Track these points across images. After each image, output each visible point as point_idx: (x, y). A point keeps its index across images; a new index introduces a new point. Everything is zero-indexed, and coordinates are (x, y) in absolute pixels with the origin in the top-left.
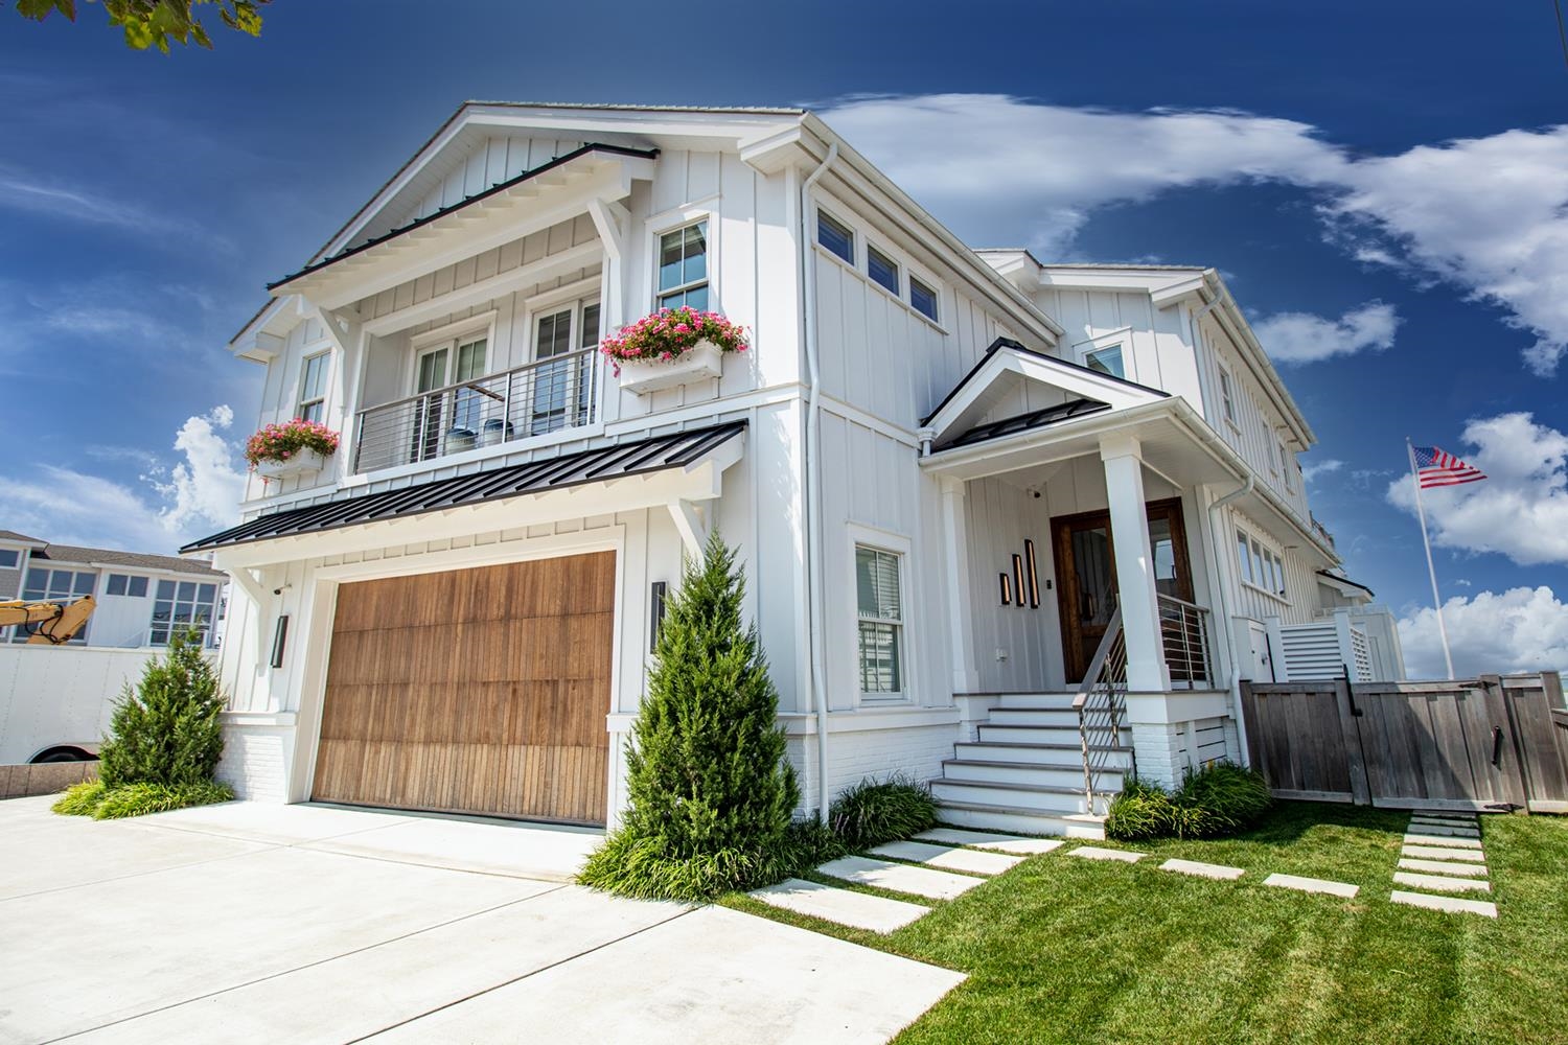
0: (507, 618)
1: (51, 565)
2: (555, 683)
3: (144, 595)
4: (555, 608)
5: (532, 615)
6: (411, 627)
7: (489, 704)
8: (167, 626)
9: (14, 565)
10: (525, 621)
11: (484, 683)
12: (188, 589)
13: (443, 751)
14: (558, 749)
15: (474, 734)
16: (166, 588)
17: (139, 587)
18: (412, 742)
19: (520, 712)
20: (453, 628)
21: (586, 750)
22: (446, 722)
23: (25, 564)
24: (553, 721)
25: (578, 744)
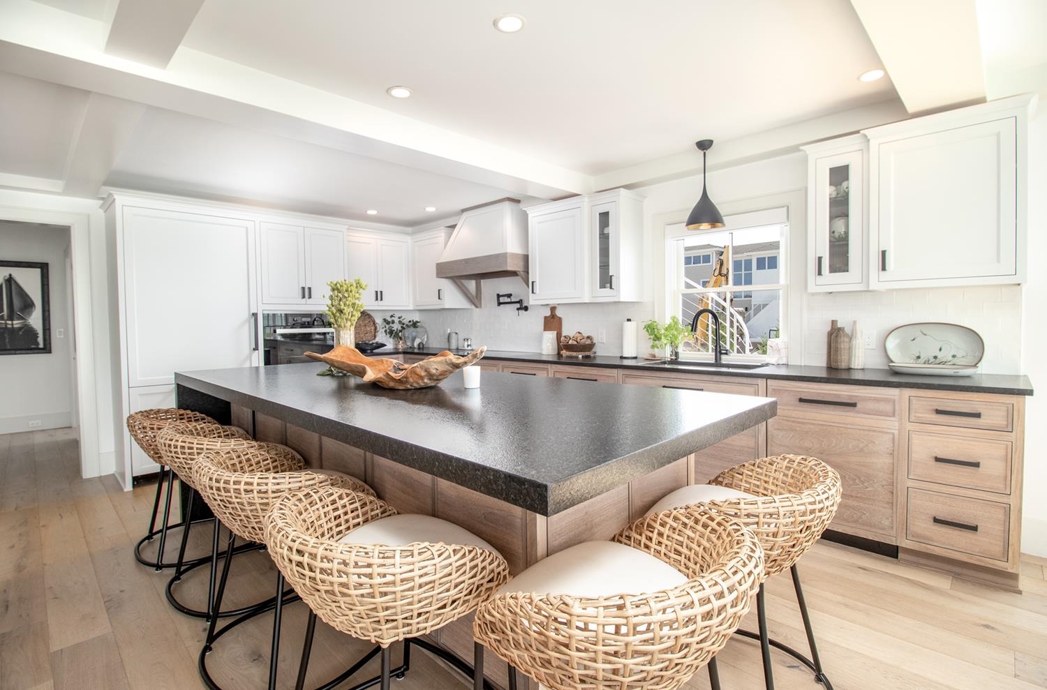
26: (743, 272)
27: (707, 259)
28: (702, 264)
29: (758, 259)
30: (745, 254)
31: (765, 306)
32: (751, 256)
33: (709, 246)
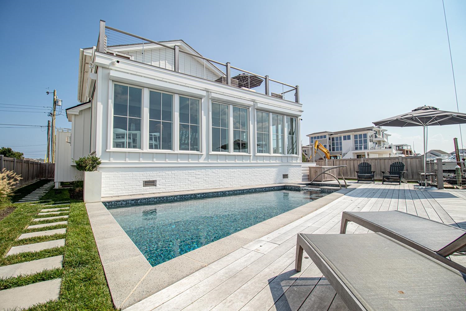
1: (334, 136)
3: (350, 139)
8: (358, 146)
9: (326, 138)
12: (360, 136)
16: (356, 137)
17: (349, 138)
23: (328, 137)
26: (339, 141)
27: (325, 137)
28: (323, 139)
29: (344, 136)
30: (339, 135)
31: (346, 153)
32: (341, 135)
33: (326, 132)
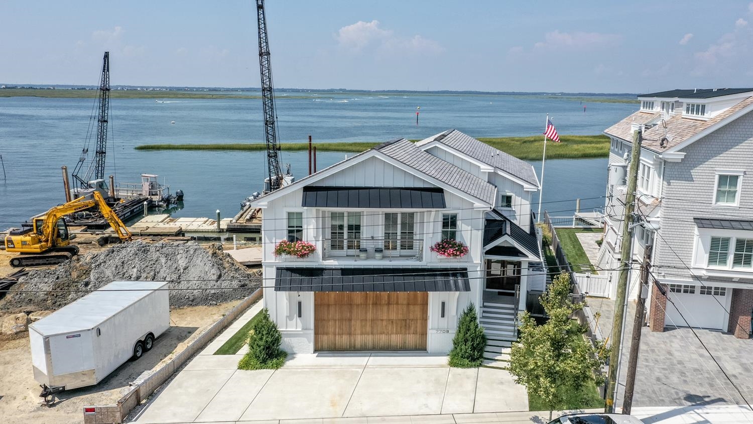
0: (389, 304)
2: (406, 320)
4: (405, 302)
5: (397, 303)
6: (351, 305)
7: (384, 325)
10: (395, 305)
11: (381, 320)
13: (368, 336)
14: (407, 335)
15: (379, 332)
18: (356, 335)
19: (394, 327)
20: (368, 306)
21: (416, 335)
22: (368, 329)
24: (406, 329)
25: (414, 333)
